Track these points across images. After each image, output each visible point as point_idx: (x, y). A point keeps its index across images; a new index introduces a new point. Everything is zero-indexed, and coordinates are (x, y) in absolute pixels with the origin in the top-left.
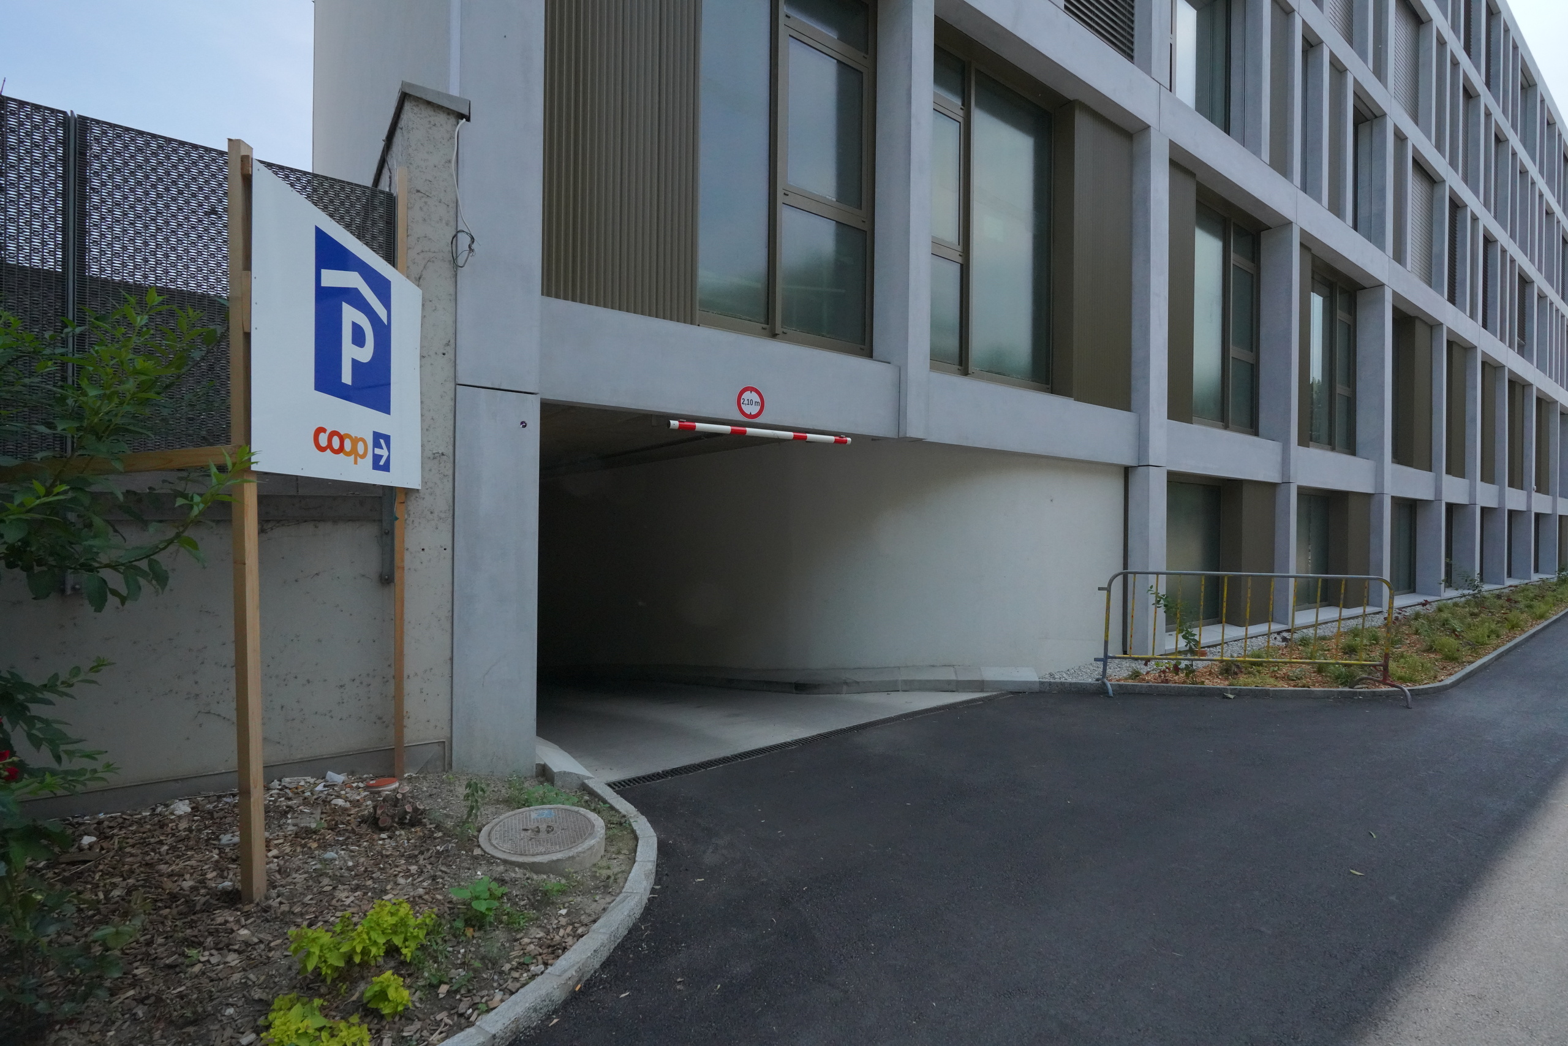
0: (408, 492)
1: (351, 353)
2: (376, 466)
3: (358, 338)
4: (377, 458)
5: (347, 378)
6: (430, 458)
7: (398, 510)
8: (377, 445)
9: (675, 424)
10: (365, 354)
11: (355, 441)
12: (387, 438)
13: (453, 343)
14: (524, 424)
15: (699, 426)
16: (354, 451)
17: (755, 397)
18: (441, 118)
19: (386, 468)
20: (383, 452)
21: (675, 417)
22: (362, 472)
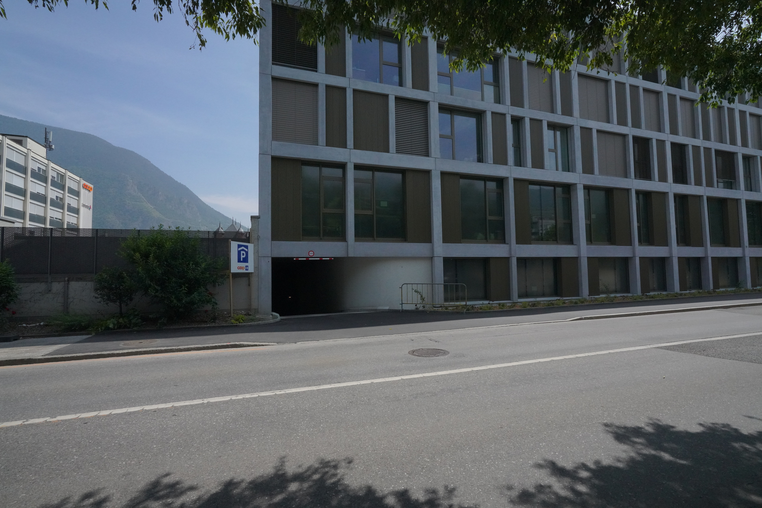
0: (252, 273)
1: (242, 257)
2: (246, 270)
3: (243, 254)
4: (246, 269)
5: (242, 260)
6: (255, 268)
7: (250, 275)
8: (246, 267)
9: (295, 259)
10: (244, 256)
11: (243, 267)
12: (248, 266)
13: (258, 251)
14: (269, 262)
15: (299, 259)
16: (243, 269)
17: (312, 252)
18: (256, 219)
19: (248, 270)
20: (247, 268)
21: (294, 258)
22: (244, 271)
